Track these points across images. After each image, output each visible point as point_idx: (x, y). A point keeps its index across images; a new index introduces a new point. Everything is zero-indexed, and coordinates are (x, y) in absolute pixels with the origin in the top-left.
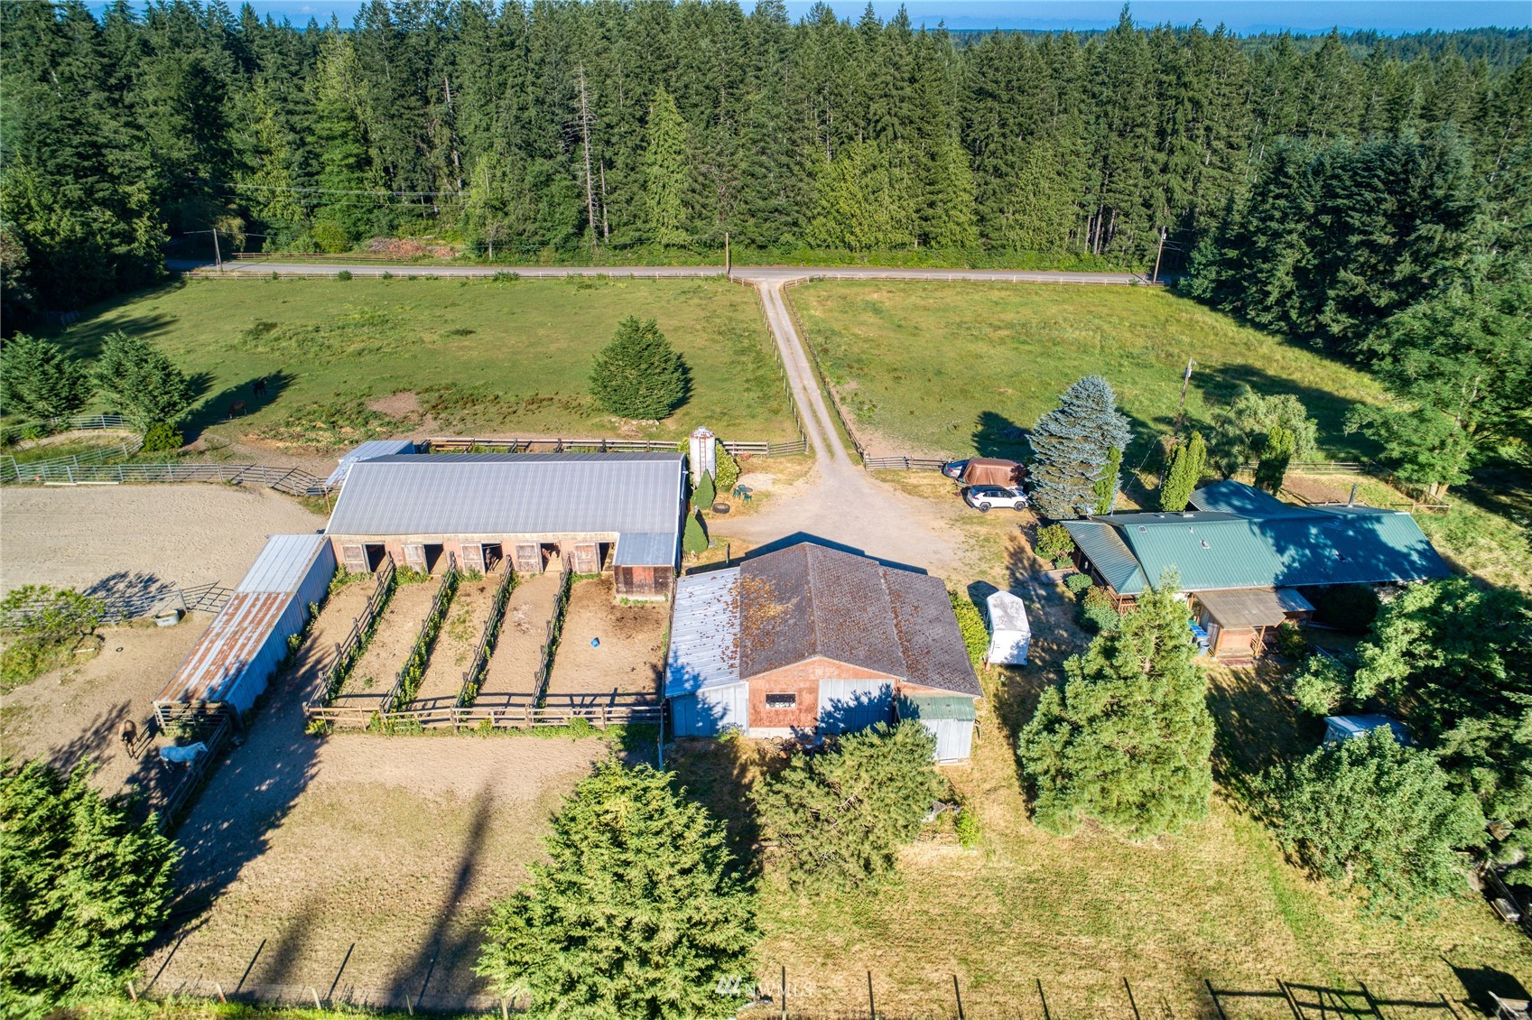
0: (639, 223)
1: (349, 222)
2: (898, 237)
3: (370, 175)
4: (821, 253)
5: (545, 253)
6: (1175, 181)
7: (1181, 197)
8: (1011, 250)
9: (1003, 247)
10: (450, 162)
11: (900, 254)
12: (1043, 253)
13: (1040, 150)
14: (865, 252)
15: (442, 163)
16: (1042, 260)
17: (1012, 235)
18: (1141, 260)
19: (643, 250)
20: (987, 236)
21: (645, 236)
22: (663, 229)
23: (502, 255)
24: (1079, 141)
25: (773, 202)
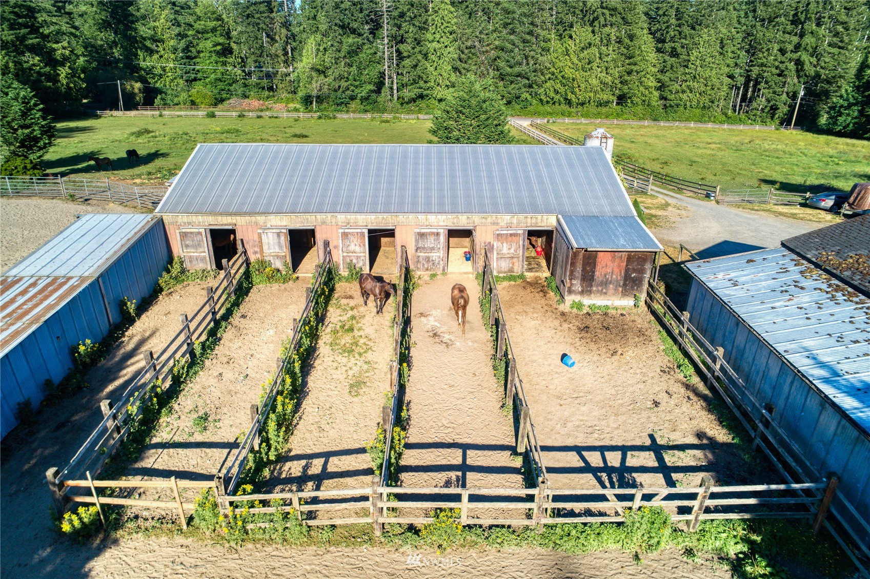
0: (421, 83)
1: (216, 91)
2: (605, 96)
3: (231, 60)
4: (548, 108)
5: (353, 105)
6: (805, 57)
7: (810, 70)
8: (682, 108)
9: (678, 105)
10: (286, 54)
11: (604, 110)
12: (704, 112)
13: (706, 35)
14: (580, 108)
15: (280, 52)
16: (703, 116)
17: (684, 97)
18: (772, 118)
19: (422, 104)
20: (666, 99)
21: (425, 93)
22: (439, 88)
23: (323, 107)
24: (733, 30)
25: (517, 69)
